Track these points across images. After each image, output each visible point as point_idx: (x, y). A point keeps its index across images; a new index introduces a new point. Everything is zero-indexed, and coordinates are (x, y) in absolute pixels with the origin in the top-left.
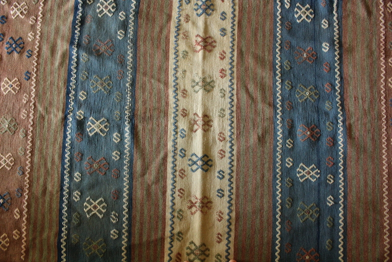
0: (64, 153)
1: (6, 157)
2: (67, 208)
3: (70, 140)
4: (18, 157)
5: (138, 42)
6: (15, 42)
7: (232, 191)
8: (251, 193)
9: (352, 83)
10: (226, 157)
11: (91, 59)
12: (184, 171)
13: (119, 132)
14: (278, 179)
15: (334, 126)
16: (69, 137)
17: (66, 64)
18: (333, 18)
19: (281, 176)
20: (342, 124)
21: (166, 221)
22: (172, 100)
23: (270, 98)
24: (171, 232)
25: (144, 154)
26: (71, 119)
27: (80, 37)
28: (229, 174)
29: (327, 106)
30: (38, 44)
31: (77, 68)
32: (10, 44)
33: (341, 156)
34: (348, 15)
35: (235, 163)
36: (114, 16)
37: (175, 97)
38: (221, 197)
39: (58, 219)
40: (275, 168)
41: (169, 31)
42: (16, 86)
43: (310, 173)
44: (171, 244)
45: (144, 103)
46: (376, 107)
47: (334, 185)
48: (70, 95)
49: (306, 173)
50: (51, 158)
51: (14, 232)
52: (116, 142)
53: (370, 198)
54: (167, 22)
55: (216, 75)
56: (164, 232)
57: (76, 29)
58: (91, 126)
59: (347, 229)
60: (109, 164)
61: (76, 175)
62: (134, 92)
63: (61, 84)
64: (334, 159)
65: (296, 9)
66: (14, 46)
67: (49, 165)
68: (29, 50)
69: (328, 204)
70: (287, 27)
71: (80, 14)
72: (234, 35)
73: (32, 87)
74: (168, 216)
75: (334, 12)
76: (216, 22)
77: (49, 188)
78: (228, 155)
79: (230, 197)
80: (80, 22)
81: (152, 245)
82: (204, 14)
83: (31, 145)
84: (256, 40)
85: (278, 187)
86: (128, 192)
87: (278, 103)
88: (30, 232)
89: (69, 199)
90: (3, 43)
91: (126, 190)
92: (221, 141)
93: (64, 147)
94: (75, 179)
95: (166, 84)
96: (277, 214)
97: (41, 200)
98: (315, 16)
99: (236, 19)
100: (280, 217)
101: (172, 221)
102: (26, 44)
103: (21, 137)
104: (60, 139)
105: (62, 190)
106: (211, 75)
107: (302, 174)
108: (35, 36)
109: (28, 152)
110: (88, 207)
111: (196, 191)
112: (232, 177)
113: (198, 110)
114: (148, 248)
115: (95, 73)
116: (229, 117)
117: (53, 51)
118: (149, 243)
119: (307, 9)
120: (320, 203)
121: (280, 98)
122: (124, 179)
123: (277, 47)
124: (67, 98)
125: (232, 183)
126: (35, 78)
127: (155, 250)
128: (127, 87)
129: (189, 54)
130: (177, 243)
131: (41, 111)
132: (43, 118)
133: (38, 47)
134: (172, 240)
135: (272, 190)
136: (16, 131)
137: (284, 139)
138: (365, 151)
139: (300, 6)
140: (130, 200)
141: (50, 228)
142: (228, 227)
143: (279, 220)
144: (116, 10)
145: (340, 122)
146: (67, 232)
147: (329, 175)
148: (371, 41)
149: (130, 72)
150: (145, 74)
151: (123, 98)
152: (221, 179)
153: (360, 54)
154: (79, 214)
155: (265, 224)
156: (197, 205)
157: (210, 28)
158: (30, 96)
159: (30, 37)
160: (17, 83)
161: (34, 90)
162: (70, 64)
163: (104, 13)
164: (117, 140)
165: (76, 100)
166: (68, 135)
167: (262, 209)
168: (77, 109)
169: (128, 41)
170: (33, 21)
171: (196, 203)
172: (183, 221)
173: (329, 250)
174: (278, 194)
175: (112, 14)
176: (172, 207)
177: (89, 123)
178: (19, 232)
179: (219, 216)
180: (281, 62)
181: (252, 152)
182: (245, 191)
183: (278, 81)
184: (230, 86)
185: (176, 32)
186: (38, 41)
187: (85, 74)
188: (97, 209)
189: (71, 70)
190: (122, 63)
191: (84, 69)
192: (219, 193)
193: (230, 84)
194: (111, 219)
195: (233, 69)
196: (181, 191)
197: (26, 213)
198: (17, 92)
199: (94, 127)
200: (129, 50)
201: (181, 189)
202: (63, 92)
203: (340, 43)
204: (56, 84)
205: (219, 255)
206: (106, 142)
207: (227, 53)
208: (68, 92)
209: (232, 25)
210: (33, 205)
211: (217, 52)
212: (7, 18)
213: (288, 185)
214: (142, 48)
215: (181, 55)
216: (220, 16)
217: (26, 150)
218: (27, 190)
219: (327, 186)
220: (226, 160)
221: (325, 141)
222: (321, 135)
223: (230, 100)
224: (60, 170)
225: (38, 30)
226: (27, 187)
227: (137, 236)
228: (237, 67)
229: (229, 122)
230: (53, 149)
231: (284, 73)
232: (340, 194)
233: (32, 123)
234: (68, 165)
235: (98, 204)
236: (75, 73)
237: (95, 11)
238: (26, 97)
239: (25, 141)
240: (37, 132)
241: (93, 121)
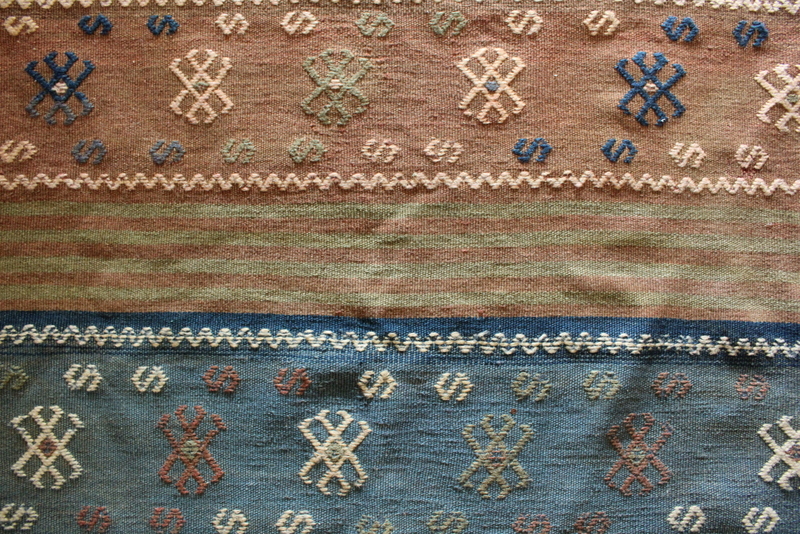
0: (234, 320)
1: (219, 92)
2: (39, 341)
3: (284, 343)
4: (218, 139)
6: (664, 92)
11: (597, 409)
16: (293, 341)
17: (579, 307)
26: (361, 346)
27: (682, 357)
30: (657, 186)
31: (563, 353)
32: (656, 71)
36: (760, 488)
39: (6, 308)
42: (493, 109)
48: (455, 334)
50: (215, 271)
52: (280, 522)
57: (715, 339)
58: (335, 424)
60: (200, 495)
61: (158, 371)
63: (500, 295)
66: (650, 87)
67: (190, 265)
68: (633, 152)
71: (771, 351)
73: (486, 175)
77: (110, 269)
80: (742, 354)
83: (264, 186)
89: (72, 349)
90: (659, 42)
93: (256, 321)
94: (143, 369)
97: (66, 237)
102: (659, 134)
103: (293, 145)
104: (285, 302)
105: (105, 318)
108: (689, 169)
109: (236, 177)
110: (47, 421)
115: (542, 427)
117: (633, 250)
124: (442, 321)
126: (525, 182)
131: (394, 219)
132: (366, 230)
133: (646, 185)
136: (315, 122)
144: (784, 491)
154: (26, 385)
158: (453, 169)
159: (684, 149)
160: (503, 112)
161: (476, 184)
162: (577, 324)
163: (773, 445)
165: (437, 360)
166: (301, 337)
168: (400, 366)
170: (749, 159)
175: (769, 479)
177: (348, 418)
186: (671, 183)
187: (536, 390)
188: (42, 456)
189: (553, 333)
191: (557, 384)
194: (10, 506)
197: (20, 185)
198: (468, 113)
199: (335, 437)
202: (470, 303)
204: (501, 271)
206: (278, 484)
208: (466, 326)
210: (48, 210)
212: (757, 49)
217: (244, 167)
218: (99, 181)
224: (173, 309)
225: (714, 182)
226: (110, 183)
230: (247, 278)
233: (345, 185)
234: (190, 339)
235: (60, 458)
236: (541, 350)
237: (784, 410)
238: (451, 151)
239: (276, 161)
240: (312, 209)
241: (356, 434)
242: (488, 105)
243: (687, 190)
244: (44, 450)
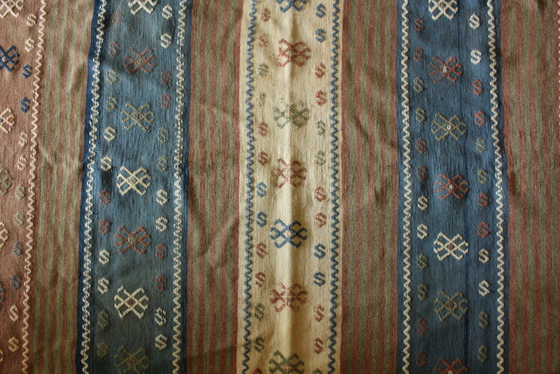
0: (82, 221)
2: (88, 304)
3: (91, 201)
4: (14, 228)
5: (192, 52)
6: (6, 54)
7: (336, 275)
8: (365, 278)
9: (516, 111)
10: (327, 225)
11: (121, 78)
12: (265, 247)
13: (165, 188)
14: (405, 257)
15: (490, 176)
16: (90, 197)
17: (83, 86)
18: (487, 13)
19: (409, 252)
20: (501, 173)
21: (239, 321)
22: (244, 139)
23: (392, 134)
24: (246, 337)
25: (203, 222)
26: (92, 170)
27: (104, 45)
28: (333, 250)
29: (478, 146)
30: (40, 57)
31: (99, 92)
33: (499, 221)
34: (510, 8)
35: (341, 234)
36: (155, 13)
37: (249, 135)
38: (320, 285)
39: (76, 320)
40: (401, 240)
41: (239, 34)
42: (8, 120)
43: (454, 247)
44: (246, 356)
45: (203, 143)
46: (552, 147)
47: (489, 264)
48: (90, 134)
49: (448, 247)
50: (64, 229)
51: (10, 341)
52: (161, 204)
53: (543, 283)
54: (236, 20)
55: (312, 100)
56: (236, 338)
57: (98, 33)
58: (123, 180)
59: (508, 330)
60: (150, 237)
61: (101, 253)
62: (187, 127)
63: (77, 117)
64: (489, 226)
66: (4, 60)
67: (61, 239)
68: (28, 66)
69: (480, 293)
70: (417, 26)
71: (104, 11)
72: (337, 39)
73: (33, 123)
74: (241, 314)
75: (488, 4)
76: (310, 20)
77: (62, 273)
78: (330, 221)
79: (334, 285)
80: (104, 22)
81: (218, 357)
82: (292, 8)
83: (32, 209)
84: (370, 47)
85: (405, 269)
86: (180, 279)
87: (405, 143)
88: (35, 339)
89: (92, 290)
91: (177, 276)
92: (320, 200)
93: (83, 212)
94: (100, 259)
95: (236, 115)
96: (405, 308)
97: (49, 293)
98: (459, 10)
99: (341, 15)
100: (409, 314)
101: (248, 321)
102: (21, 56)
103: (18, 198)
104: (76, 201)
105: (81, 276)
106: (304, 101)
107: (442, 249)
108: (35, 45)
109: (28, 220)
110: (120, 302)
111: (283, 276)
112: (337, 254)
113: (285, 154)
114: (212, 362)
115: (127, 99)
116: (331, 164)
117: (63, 66)
118: (213, 354)
119: (447, 0)
120: (468, 292)
121: (408, 134)
122: (175, 259)
123: (403, 58)
124: (85, 139)
125: (337, 263)
126: (36, 108)
127: (223, 365)
128: (177, 121)
129: (270, 69)
130: (255, 354)
131: (47, 158)
132: (51, 168)
133: (40, 61)
134: (248, 350)
135: (396, 273)
136: (10, 189)
137: (415, 196)
138: (536, 212)
140: (184, 291)
141: (65, 335)
142: (332, 329)
143: (408, 318)
144: (158, 4)
145: (498, 170)
146: (89, 340)
147: (482, 250)
148: (544, 47)
149: (180, 98)
150: (203, 100)
151: (170, 137)
152: (320, 257)
153: (527, 67)
154: (107, 312)
155: (387, 325)
156: (285, 297)
157: (300, 30)
158: (30, 135)
159: (27, 46)
160: (10, 116)
161: (36, 127)
162: (89, 87)
163: (139, 9)
164: (162, 200)
165: (99, 141)
166: (89, 194)
167: (382, 302)
168: (101, 155)
169: (177, 51)
170: (32, 21)
171: (282, 294)
172: (264, 322)
173: (482, 361)
174: (406, 279)
175: (152, 9)
176: (247, 301)
177: (120, 175)
178: (18, 341)
179: (318, 312)
180: (408, 80)
181: (367, 216)
182: (356, 275)
183: (404, 109)
184: (332, 118)
185: (249, 36)
186: (40, 51)
187: (112, 102)
188: (135, 305)
189: (92, 96)
190: (169, 84)
191: (111, 94)
192: (317, 278)
193: (332, 114)
194: (156, 320)
195: (336, 92)
196: (260, 276)
197: (28, 312)
198: (10, 130)
199: (127, 181)
200: (179, 64)
201: (260, 273)
202: (79, 128)
203: (498, 51)
204: (68, 117)
205: (318, 371)
206: (146, 205)
207: (327, 67)
208: (87, 130)
209: (334, 24)
210: (38, 300)
211: (312, 66)
213: (421, 265)
214: (198, 61)
215: (257, 71)
216: (315, 11)
217: (25, 217)
218: (28, 278)
219: (478, 266)
220: (328, 230)
221: (476, 198)
222: (469, 189)
223: (332, 139)
224: (78, 246)
225: (40, 34)
226: (28, 273)
227: (195, 345)
228: (342, 89)
229: (332, 172)
230: (66, 216)
231: (414, 97)
232: (499, 278)
233: (34, 177)
234: (89, 239)
235: (136, 297)
236: (98, 100)
237: (126, 5)
238: (23, 136)
239: (23, 204)
240: (42, 190)
241: (126, 172)
242: (7, 122)
243: (43, 45)
244: (132, 304)
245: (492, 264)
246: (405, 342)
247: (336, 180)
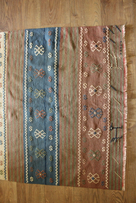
7: (6, 142)
8: (14, 143)
9: (63, 87)
10: (2, 126)
14: (26, 137)
15: (53, 111)
18: (54, 52)
19: (27, 135)
20: (57, 109)
23: (22, 96)
28: (4, 134)
29: (49, 100)
33: (56, 126)
34: (63, 49)
35: (6, 129)
38: (1, 144)
40: (24, 131)
43: (41, 134)
46: (76, 100)
49: (39, 134)
53: (71, 147)
59: (59, 162)
64: (53, 127)
65: (35, 49)
69: (50, 149)
70: (30, 59)
72: (5, 65)
75: (55, 48)
79: (5, 145)
84: (15, 67)
85: (26, 141)
87: (25, 99)
96: (26, 153)
98: (45, 51)
99: (6, 57)
107: (37, 135)
112: (5, 135)
116: (3, 107)
119: (41, 48)
120: (46, 149)
121: (26, 96)
123: (25, 70)
125: (6, 138)
135: (23, 142)
137: (28, 117)
138: (69, 123)
139: (37, 46)
142: (5, 158)
143: (27, 156)
145: (56, 108)
147: (50, 136)
148: (74, 63)
153: (68, 70)
155: (21, 158)
167: (19, 150)
173: (51, 171)
174: (26, 144)
179: (1, 153)
180: (27, 78)
181: (14, 124)
182: (11, 142)
183: (25, 88)
184: (3, 92)
192: (0, 142)
195: (5, 83)
203: (58, 66)
205: (1, 171)
207: (2, 75)
209: (4, 60)
213: (31, 140)
219: (49, 141)
221: (48, 117)
222: (46, 115)
223: (3, 98)
228: (7, 82)
229: (3, 109)
231: (28, 84)
232: (56, 145)
245: (54, 140)
246: (26, 164)
247: (5, 112)
